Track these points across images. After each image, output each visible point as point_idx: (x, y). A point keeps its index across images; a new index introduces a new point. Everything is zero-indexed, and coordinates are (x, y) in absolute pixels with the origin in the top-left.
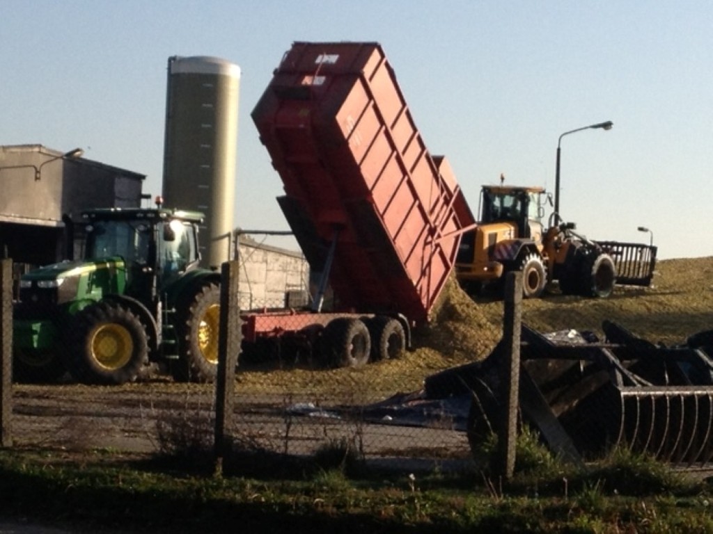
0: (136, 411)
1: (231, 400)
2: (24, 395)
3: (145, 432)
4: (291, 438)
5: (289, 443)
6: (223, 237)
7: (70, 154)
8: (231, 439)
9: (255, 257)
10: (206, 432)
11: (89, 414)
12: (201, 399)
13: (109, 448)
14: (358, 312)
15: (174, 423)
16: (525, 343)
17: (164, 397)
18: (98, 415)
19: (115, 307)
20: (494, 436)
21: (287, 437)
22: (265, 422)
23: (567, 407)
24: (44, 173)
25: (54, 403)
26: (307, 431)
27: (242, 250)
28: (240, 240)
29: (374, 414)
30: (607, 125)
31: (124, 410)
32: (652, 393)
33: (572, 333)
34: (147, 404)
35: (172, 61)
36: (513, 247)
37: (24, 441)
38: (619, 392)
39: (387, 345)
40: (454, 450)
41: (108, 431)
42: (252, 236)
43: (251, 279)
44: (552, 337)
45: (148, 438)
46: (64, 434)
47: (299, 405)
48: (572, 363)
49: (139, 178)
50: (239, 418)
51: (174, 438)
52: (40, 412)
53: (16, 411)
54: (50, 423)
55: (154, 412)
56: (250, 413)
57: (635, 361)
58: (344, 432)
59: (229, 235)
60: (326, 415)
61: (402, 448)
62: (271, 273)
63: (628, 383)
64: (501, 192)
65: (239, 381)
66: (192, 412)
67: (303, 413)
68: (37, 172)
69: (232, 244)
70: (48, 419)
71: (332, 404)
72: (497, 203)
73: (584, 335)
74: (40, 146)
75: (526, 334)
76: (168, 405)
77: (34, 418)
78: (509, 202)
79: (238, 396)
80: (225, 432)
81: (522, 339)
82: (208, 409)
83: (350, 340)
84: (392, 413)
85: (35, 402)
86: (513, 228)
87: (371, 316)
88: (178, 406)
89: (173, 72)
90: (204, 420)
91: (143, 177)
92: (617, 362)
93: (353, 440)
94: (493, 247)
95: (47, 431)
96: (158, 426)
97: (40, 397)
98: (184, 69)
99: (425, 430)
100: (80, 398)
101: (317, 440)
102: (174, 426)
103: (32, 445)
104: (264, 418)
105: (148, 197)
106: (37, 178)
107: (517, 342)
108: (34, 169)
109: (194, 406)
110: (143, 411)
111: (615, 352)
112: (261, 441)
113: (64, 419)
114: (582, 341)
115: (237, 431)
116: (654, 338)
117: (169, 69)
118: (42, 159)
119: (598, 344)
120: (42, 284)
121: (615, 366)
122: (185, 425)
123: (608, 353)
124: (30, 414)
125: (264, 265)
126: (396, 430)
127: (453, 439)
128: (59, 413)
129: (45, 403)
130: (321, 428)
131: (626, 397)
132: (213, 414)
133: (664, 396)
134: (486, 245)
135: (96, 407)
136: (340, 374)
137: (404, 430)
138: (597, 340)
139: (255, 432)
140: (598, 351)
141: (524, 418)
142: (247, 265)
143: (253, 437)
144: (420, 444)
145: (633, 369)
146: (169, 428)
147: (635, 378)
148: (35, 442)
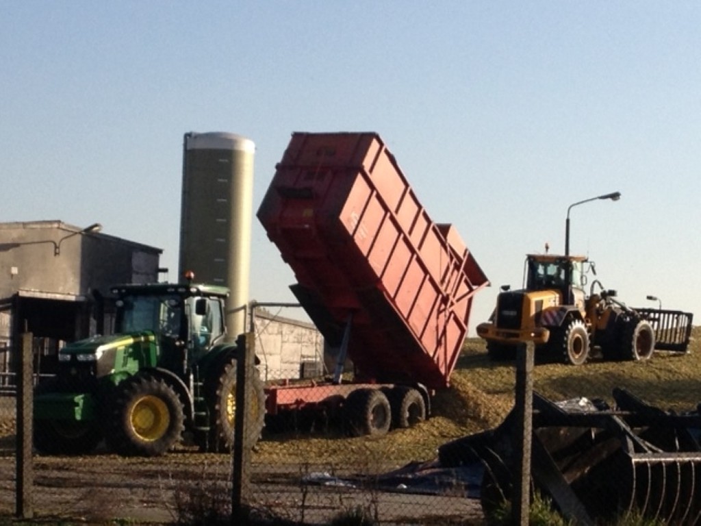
0: (155, 482)
1: (247, 470)
2: (44, 467)
3: (163, 503)
4: (308, 507)
5: (306, 512)
6: (238, 310)
7: (89, 230)
8: (248, 508)
9: (270, 329)
10: (224, 502)
11: (109, 486)
12: (218, 469)
13: (128, 519)
14: (377, 382)
15: (192, 493)
16: (537, 411)
17: (182, 468)
18: (118, 486)
19: (149, 380)
20: (507, 503)
21: (303, 507)
22: (282, 491)
23: (579, 474)
24: (63, 248)
25: (73, 474)
26: (324, 500)
27: (258, 322)
28: (255, 311)
29: (389, 483)
30: (615, 196)
31: (143, 481)
32: (663, 459)
33: (583, 401)
34: (165, 475)
35: (188, 136)
36: (558, 314)
37: (44, 512)
38: (630, 459)
39: (407, 415)
40: (468, 517)
41: (127, 502)
42: (267, 308)
43: (267, 350)
44: (563, 405)
45: (167, 508)
46: (84, 504)
47: (315, 475)
48: (583, 430)
49: (156, 252)
50: (256, 487)
51: (192, 508)
52: (60, 483)
53: (36, 483)
54: (70, 495)
55: (172, 482)
56: (266, 482)
57: (646, 428)
58: (359, 500)
59: (244, 308)
60: (342, 484)
61: (416, 516)
62: (286, 346)
63: (638, 449)
64: (546, 261)
65: (256, 451)
66: (210, 483)
67: (318, 483)
68: (56, 247)
69: (248, 316)
70: (67, 491)
71: (347, 473)
72: (541, 270)
73: (595, 402)
74: (59, 222)
75: (538, 402)
76: (186, 475)
77: (54, 489)
78: (552, 270)
79: (255, 466)
80: (242, 501)
81: (534, 408)
82: (225, 479)
83: (370, 410)
84: (406, 481)
85: (55, 474)
86: (557, 295)
87: (391, 386)
88: (195, 477)
89: (188, 148)
90: (222, 490)
91: (160, 251)
92: (628, 429)
93: (369, 508)
94: (539, 314)
95: (68, 502)
96: (177, 497)
97: (60, 469)
98: (199, 145)
99: (439, 498)
100: (98, 469)
101: (334, 508)
102: (192, 496)
103: (53, 516)
104: (280, 487)
105: (165, 270)
106: (56, 254)
107: (529, 411)
108: (53, 244)
109: (211, 476)
110: (161, 481)
111: (626, 419)
112: (277, 510)
113: (83, 490)
114: (593, 409)
115: (254, 501)
116: (665, 405)
117: (185, 145)
118: (61, 234)
119: (608, 411)
120: (81, 357)
121: (625, 432)
122: (202, 496)
123: (618, 420)
124: (50, 486)
125: (280, 336)
126: (411, 498)
127: (467, 506)
128: (78, 484)
129: (65, 474)
130: (337, 497)
131: (637, 463)
132: (230, 484)
133: (675, 463)
134: (533, 312)
135: (115, 479)
136: (355, 443)
137: (418, 498)
138: (607, 407)
139: (271, 501)
140: (609, 417)
141: (537, 484)
142: (263, 337)
143: (270, 507)
144: (434, 512)
145: (643, 436)
146: (187, 498)
147: (646, 445)
148: (55, 513)
